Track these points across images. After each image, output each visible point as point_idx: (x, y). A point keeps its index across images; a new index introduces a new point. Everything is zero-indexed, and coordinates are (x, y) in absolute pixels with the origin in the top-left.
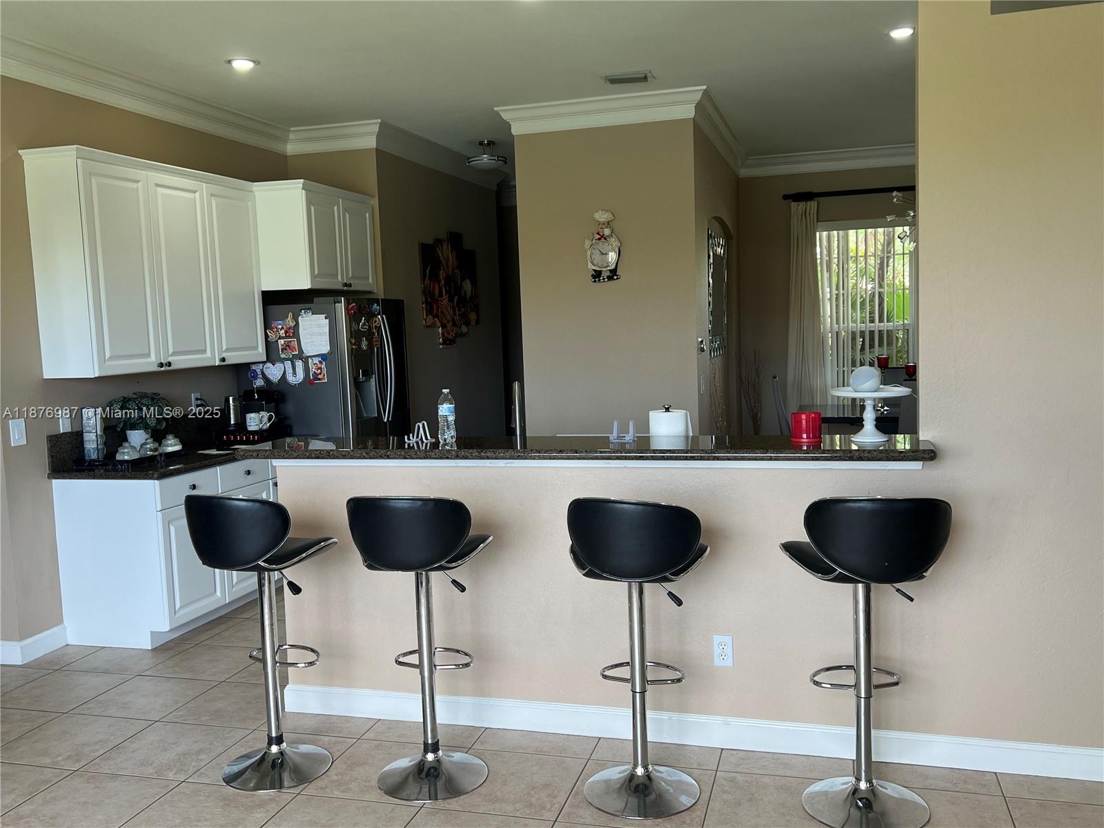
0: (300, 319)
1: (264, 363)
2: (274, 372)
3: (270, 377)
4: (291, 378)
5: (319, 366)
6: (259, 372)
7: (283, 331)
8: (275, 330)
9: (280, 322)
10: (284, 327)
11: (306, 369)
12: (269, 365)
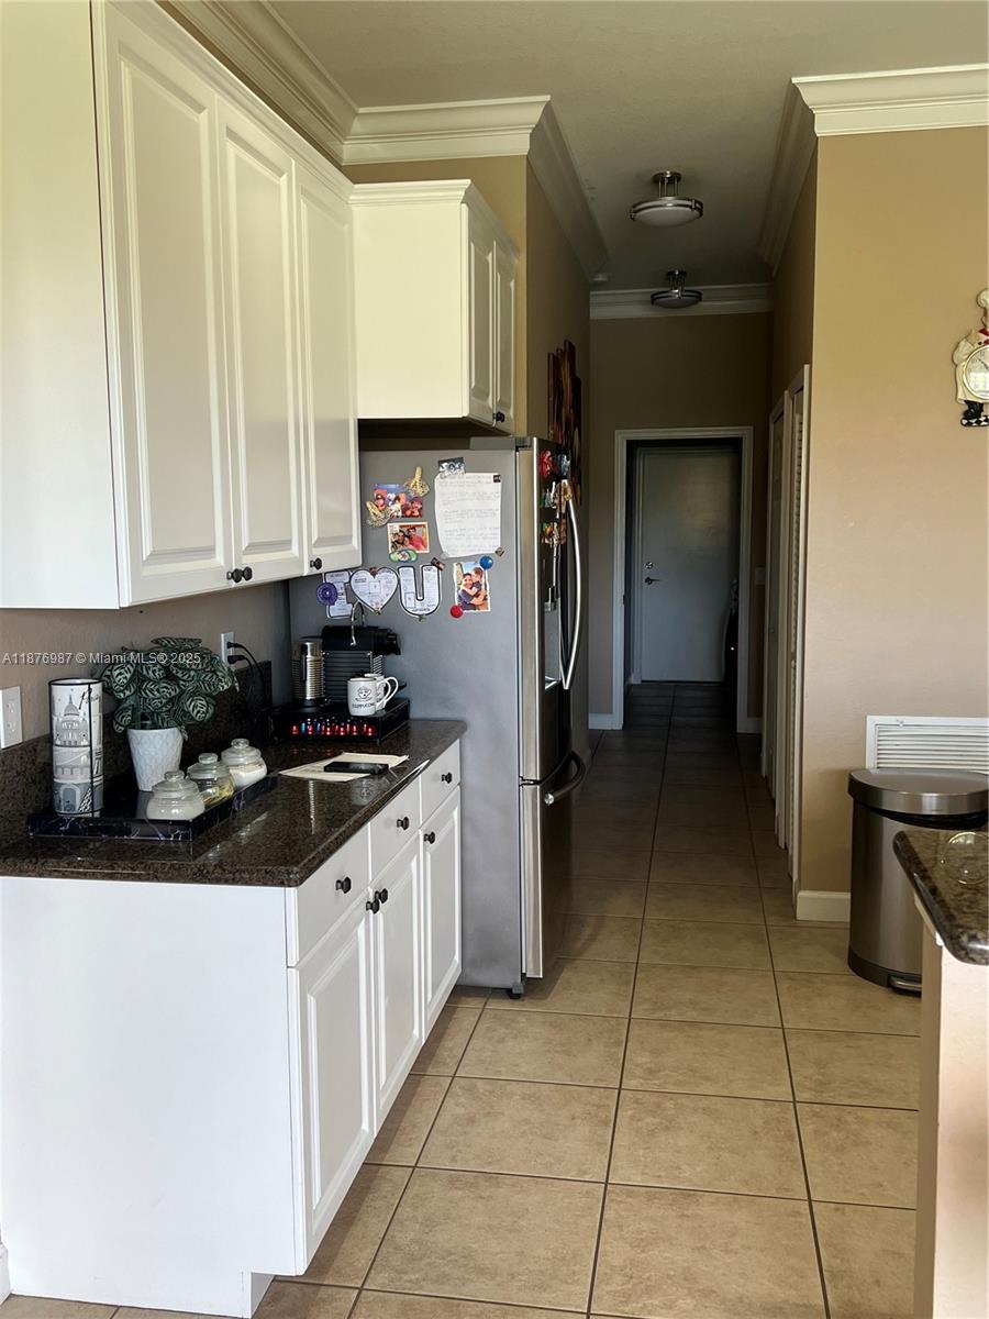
0: (438, 481)
1: (354, 570)
2: (375, 591)
3: (366, 599)
4: (410, 603)
5: (475, 578)
6: (340, 588)
7: (398, 506)
8: (382, 502)
9: (393, 486)
10: (402, 496)
11: (445, 587)
12: (365, 575)
